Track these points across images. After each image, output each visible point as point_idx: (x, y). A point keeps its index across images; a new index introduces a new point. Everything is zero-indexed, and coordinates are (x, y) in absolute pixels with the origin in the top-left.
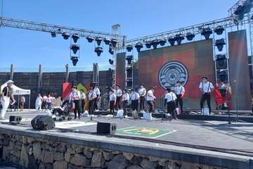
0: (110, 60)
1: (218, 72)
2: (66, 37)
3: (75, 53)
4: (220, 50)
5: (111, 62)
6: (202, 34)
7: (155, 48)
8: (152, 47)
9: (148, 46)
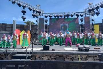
0: (36, 20)
1: (81, 29)
2: (20, 5)
3: (24, 15)
4: (82, 22)
5: (37, 21)
6: (76, 16)
7: (58, 18)
8: (57, 18)
9: (55, 17)
